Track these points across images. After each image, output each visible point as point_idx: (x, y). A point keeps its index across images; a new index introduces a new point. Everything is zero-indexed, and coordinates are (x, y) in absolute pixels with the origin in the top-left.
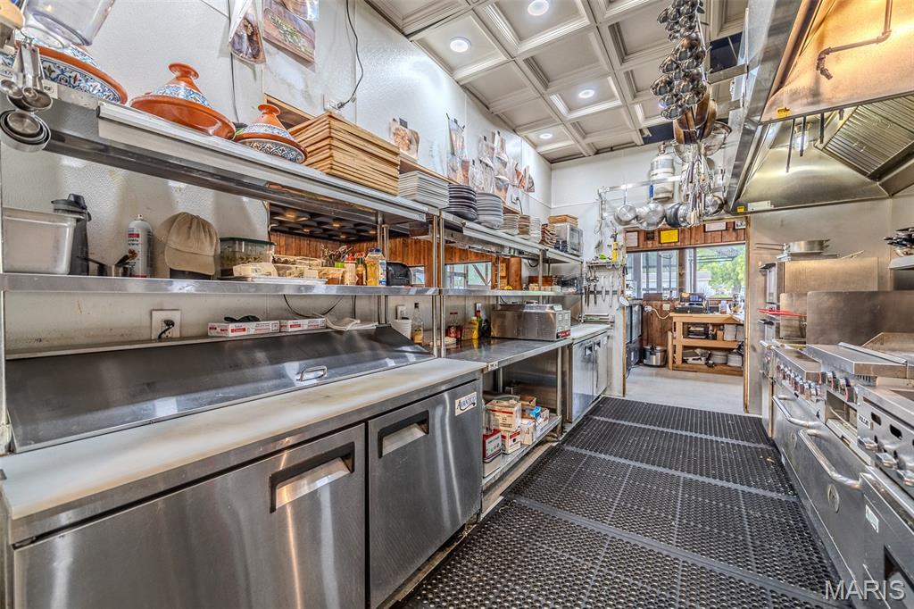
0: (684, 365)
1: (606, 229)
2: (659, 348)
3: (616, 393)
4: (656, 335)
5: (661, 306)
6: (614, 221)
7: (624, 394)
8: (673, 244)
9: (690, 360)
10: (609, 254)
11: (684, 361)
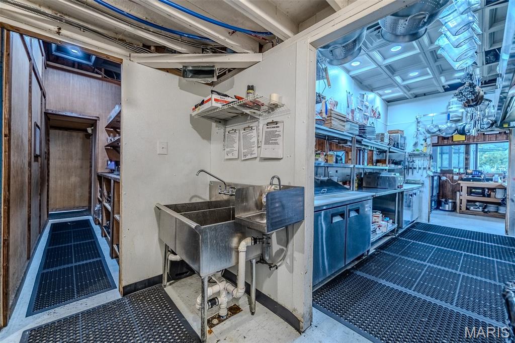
0: (467, 211)
1: (420, 136)
2: (450, 201)
3: (424, 220)
4: (449, 193)
5: (453, 177)
6: (425, 132)
7: (429, 221)
8: (462, 142)
9: (472, 208)
10: (421, 149)
11: (467, 209)
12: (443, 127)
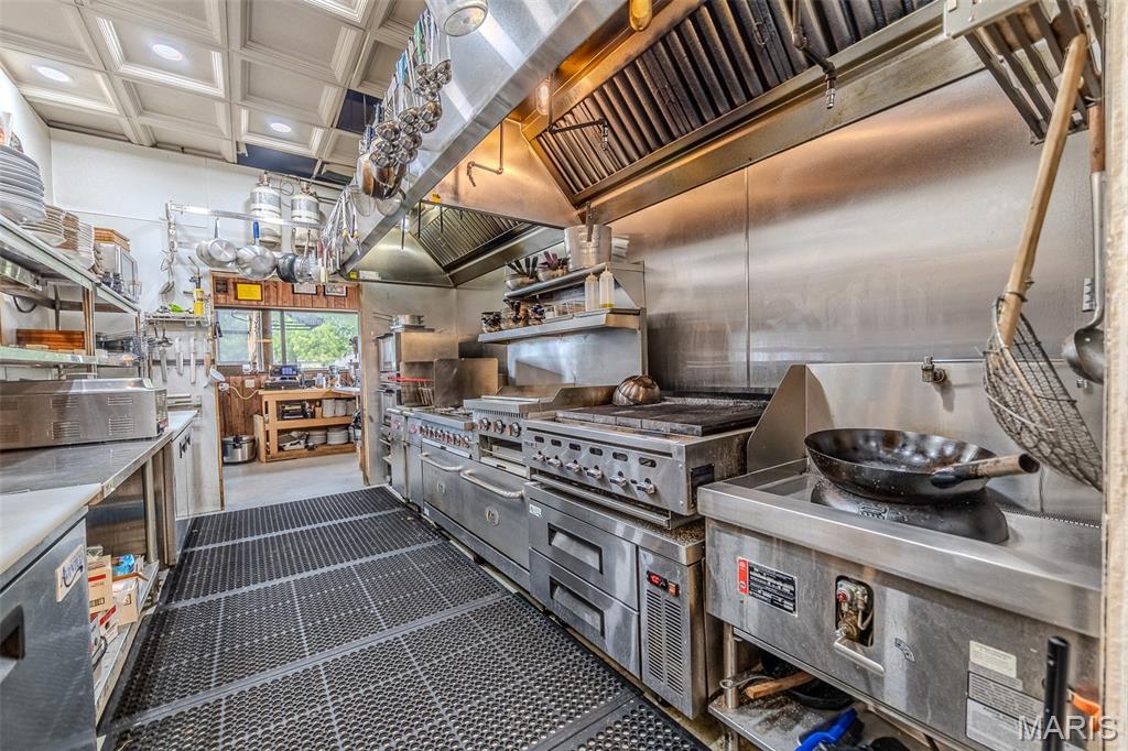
0: (281, 453)
1: (179, 266)
2: (245, 438)
3: (210, 509)
4: (238, 422)
5: (243, 382)
6: (196, 258)
7: (222, 505)
8: (255, 303)
9: (288, 446)
10: (185, 305)
11: (280, 449)
12: (247, 253)
